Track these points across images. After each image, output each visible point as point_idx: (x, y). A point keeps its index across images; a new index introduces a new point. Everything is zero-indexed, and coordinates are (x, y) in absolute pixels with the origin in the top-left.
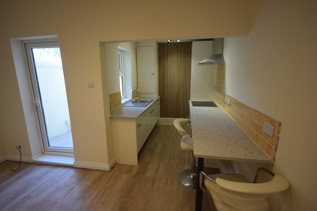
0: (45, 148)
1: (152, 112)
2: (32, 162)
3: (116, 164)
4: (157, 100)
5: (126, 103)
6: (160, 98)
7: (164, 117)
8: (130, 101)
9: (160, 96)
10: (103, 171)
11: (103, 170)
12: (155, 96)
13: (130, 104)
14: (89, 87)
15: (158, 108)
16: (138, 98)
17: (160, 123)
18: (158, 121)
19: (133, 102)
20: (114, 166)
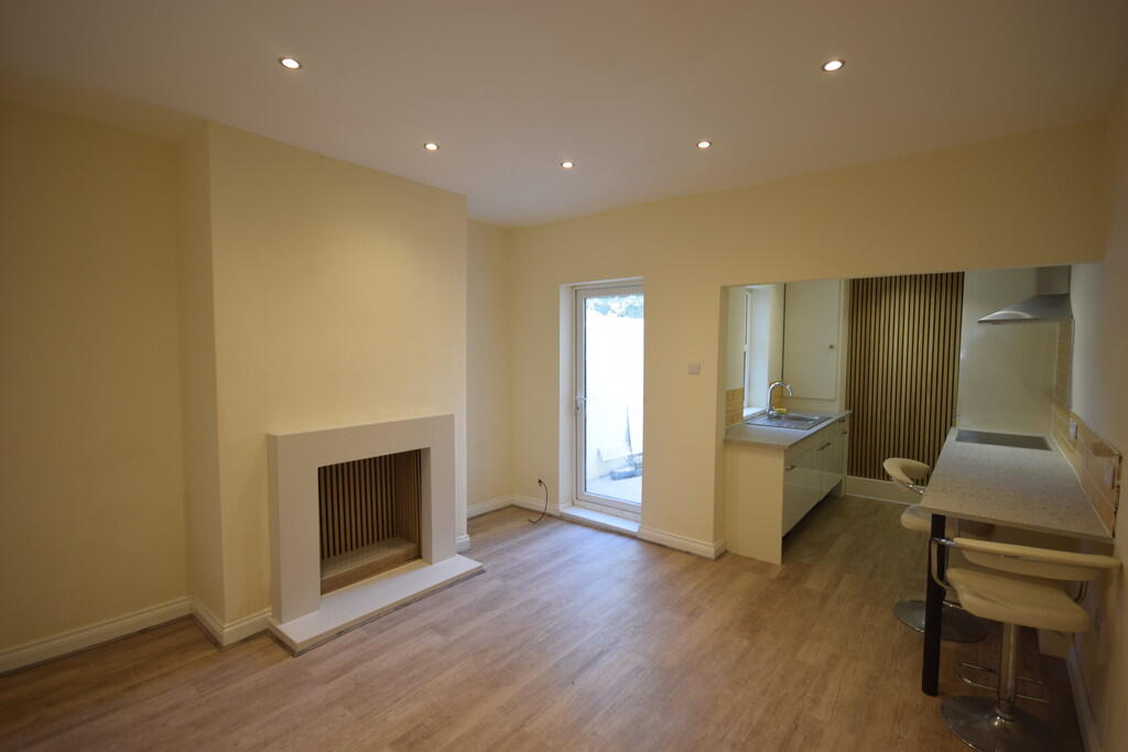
0: (579, 494)
1: (823, 448)
2: (558, 515)
3: (726, 552)
4: (841, 420)
5: (753, 417)
6: (852, 416)
7: (861, 476)
8: (763, 414)
9: (851, 412)
10: (701, 558)
11: (702, 554)
12: (836, 408)
13: (763, 421)
14: (691, 373)
15: (842, 444)
16: (784, 410)
17: (847, 492)
18: (841, 481)
19: (771, 418)
20: (722, 555)
